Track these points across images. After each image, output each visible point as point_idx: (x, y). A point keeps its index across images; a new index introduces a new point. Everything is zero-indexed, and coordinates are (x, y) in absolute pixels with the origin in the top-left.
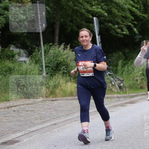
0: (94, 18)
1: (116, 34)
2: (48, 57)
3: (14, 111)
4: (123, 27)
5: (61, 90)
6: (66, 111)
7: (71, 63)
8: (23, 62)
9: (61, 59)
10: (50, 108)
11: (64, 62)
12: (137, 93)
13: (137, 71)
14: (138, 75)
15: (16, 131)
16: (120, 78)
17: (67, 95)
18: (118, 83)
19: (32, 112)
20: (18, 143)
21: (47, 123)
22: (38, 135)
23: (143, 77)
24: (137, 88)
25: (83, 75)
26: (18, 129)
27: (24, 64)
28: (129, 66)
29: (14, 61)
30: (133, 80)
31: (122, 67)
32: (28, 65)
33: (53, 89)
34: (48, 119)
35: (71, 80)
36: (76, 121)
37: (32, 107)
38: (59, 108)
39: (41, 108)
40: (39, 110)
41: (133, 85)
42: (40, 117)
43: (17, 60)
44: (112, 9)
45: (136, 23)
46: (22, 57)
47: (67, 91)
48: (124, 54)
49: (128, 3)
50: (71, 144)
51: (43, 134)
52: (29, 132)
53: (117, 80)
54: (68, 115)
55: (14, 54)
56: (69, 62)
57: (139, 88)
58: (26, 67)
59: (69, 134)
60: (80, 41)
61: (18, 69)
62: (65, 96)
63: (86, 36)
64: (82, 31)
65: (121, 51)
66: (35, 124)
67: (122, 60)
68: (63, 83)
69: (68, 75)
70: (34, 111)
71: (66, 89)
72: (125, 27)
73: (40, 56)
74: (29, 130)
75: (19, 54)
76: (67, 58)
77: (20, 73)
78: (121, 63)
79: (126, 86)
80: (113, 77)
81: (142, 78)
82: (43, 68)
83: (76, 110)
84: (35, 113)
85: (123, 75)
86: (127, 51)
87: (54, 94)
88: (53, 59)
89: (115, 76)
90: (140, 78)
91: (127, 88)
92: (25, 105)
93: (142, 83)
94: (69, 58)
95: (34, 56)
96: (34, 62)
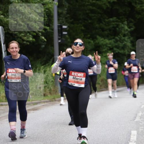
23: (46, 85)
60: (10, 52)
63: (16, 48)
64: (12, 43)
81: (45, 85)
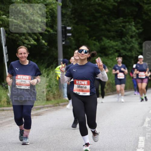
0: (1, 28)
23: (50, 89)
90: (47, 90)
93: (48, 95)
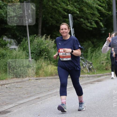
0: (69, 15)
1: (86, 27)
2: (33, 45)
3: (7, 88)
4: (92, 22)
5: (44, 71)
6: (47, 87)
7: (51, 50)
8: (14, 49)
9: (43, 47)
10: (35, 86)
11: (46, 50)
12: (103, 73)
13: (103, 56)
14: (104, 59)
15: (8, 104)
16: (90, 61)
17: (48, 75)
18: (88, 66)
19: (21, 89)
20: (10, 113)
21: (32, 97)
22: (25, 106)
23: (108, 61)
24: (103, 69)
25: (62, 59)
26: (10, 102)
27: (14, 50)
28: (97, 52)
29: (6, 48)
30: (100, 63)
31: (91, 53)
32: (17, 52)
33: (37, 71)
34: (33, 94)
35: (51, 63)
36: (55, 95)
37: (20, 85)
38: (42, 85)
39: (28, 85)
40: (26, 87)
41: (100, 67)
42: (27, 92)
43: (8, 48)
44: (83, 8)
45: (102, 18)
46: (13, 45)
47: (48, 72)
48: (93, 43)
49: (95, 2)
50: (51, 114)
51: (29, 105)
52: (18, 104)
53: (87, 63)
54: (48, 90)
55: (7, 42)
56: (50, 49)
57: (104, 70)
58: (16, 53)
59: (50, 106)
60: (61, 33)
61: (9, 55)
62: (47, 76)
63: (65, 29)
65: (91, 41)
66: (23, 98)
67: (91, 47)
68: (45, 66)
69: (48, 59)
70: (22, 88)
71: (47, 71)
72: (94, 22)
73: (27, 44)
74: (18, 102)
75: (10, 43)
76: (48, 46)
77: (11, 58)
78: (90, 50)
79: (94, 68)
80: (84, 61)
81: (106, 61)
82: (29, 54)
83: (56, 87)
84: (23, 89)
85: (92, 60)
86: (95, 40)
87: (38, 75)
88: (37, 47)
89: (86, 60)
90: (105, 62)
91: (95, 69)
92: (15, 83)
93: (107, 65)
94: (50, 46)
95: (22, 44)
96: (22, 49)
